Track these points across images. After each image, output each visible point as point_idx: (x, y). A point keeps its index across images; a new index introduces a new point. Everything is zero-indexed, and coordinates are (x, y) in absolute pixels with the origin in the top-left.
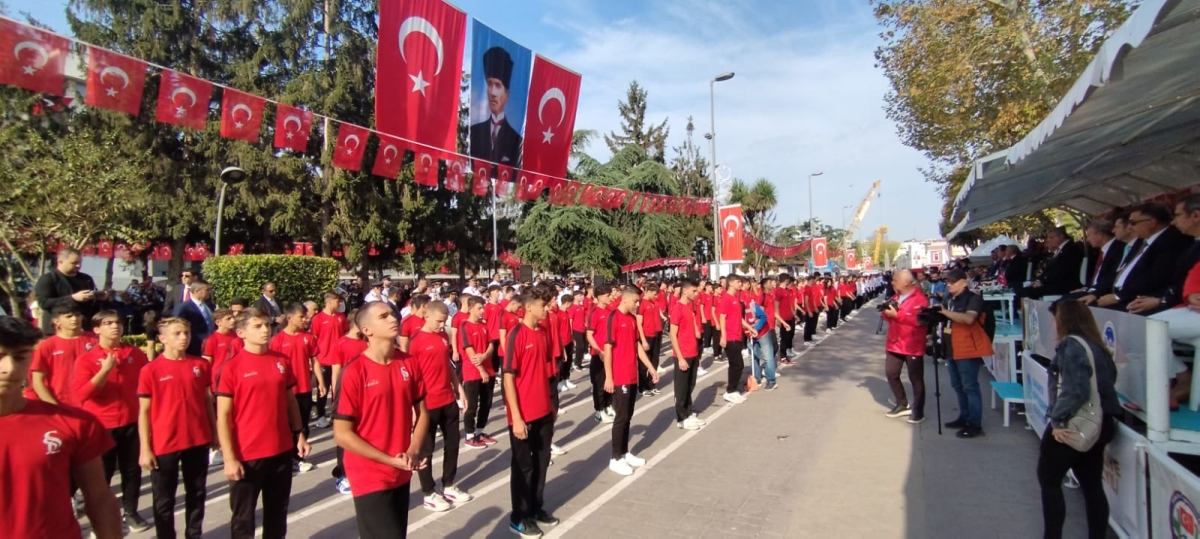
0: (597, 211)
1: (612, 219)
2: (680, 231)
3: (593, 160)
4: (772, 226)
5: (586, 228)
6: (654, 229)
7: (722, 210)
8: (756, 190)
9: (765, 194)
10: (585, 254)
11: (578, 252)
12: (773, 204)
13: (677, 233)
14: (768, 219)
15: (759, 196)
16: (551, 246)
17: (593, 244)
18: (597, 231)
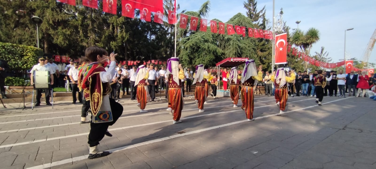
0: (211, 39)
1: (221, 45)
2: (254, 49)
3: (220, 21)
4: (325, 58)
5: (202, 46)
6: (235, 46)
7: (276, 37)
8: (308, 34)
9: (313, 35)
10: (201, 59)
11: (199, 58)
12: (317, 40)
13: (252, 50)
14: (324, 55)
15: (308, 36)
16: (189, 56)
17: (206, 54)
18: (207, 47)
